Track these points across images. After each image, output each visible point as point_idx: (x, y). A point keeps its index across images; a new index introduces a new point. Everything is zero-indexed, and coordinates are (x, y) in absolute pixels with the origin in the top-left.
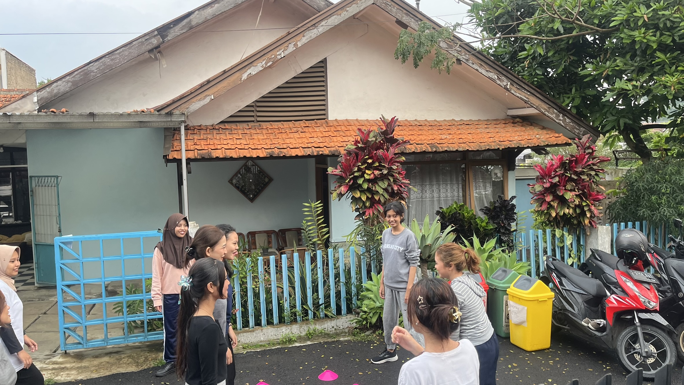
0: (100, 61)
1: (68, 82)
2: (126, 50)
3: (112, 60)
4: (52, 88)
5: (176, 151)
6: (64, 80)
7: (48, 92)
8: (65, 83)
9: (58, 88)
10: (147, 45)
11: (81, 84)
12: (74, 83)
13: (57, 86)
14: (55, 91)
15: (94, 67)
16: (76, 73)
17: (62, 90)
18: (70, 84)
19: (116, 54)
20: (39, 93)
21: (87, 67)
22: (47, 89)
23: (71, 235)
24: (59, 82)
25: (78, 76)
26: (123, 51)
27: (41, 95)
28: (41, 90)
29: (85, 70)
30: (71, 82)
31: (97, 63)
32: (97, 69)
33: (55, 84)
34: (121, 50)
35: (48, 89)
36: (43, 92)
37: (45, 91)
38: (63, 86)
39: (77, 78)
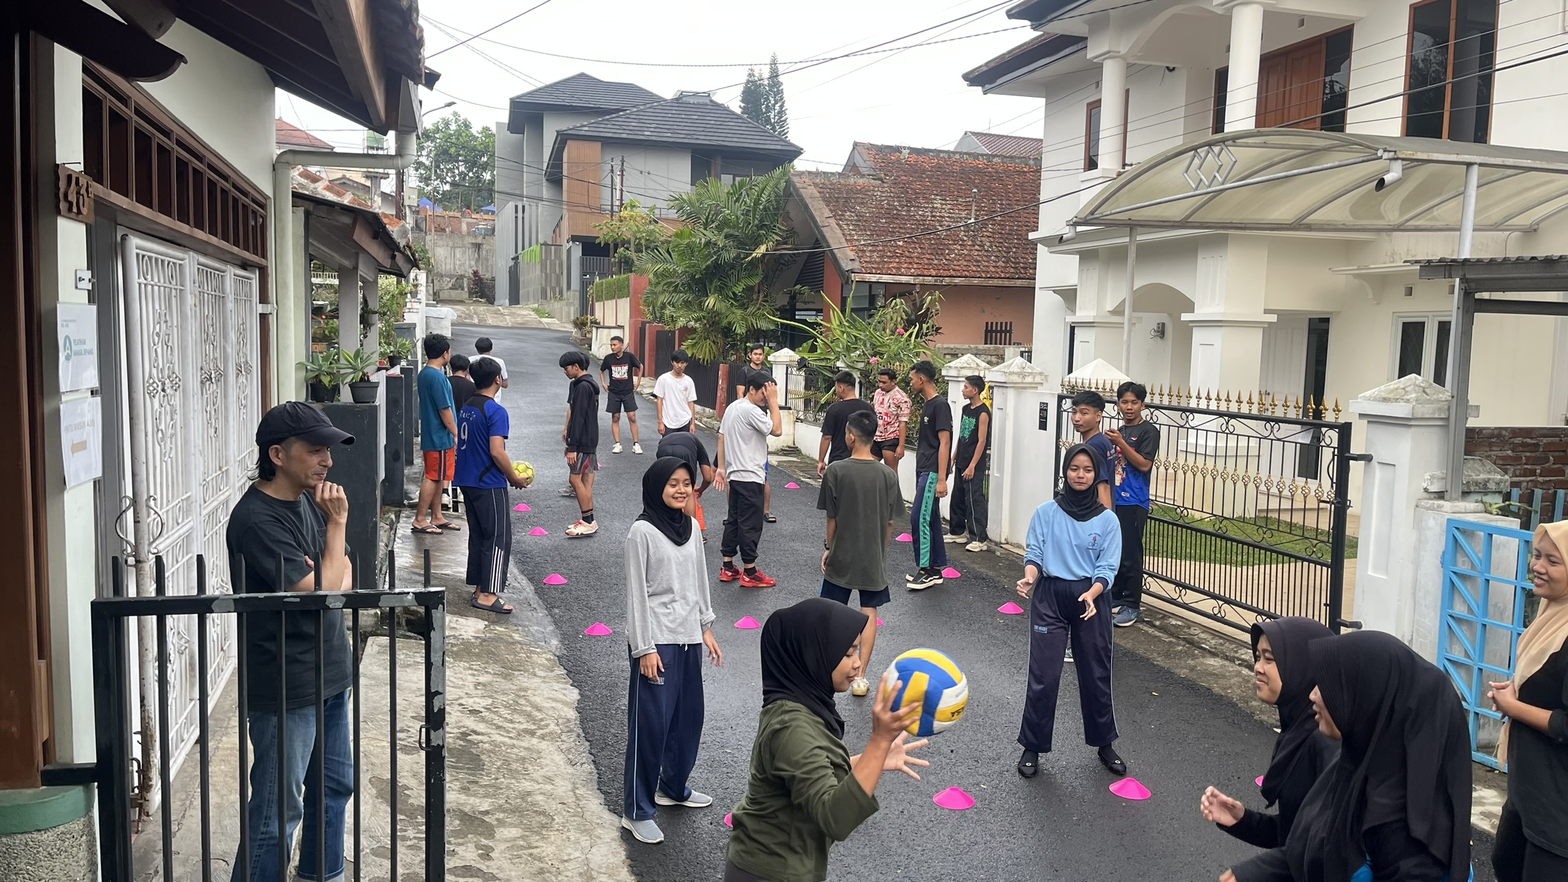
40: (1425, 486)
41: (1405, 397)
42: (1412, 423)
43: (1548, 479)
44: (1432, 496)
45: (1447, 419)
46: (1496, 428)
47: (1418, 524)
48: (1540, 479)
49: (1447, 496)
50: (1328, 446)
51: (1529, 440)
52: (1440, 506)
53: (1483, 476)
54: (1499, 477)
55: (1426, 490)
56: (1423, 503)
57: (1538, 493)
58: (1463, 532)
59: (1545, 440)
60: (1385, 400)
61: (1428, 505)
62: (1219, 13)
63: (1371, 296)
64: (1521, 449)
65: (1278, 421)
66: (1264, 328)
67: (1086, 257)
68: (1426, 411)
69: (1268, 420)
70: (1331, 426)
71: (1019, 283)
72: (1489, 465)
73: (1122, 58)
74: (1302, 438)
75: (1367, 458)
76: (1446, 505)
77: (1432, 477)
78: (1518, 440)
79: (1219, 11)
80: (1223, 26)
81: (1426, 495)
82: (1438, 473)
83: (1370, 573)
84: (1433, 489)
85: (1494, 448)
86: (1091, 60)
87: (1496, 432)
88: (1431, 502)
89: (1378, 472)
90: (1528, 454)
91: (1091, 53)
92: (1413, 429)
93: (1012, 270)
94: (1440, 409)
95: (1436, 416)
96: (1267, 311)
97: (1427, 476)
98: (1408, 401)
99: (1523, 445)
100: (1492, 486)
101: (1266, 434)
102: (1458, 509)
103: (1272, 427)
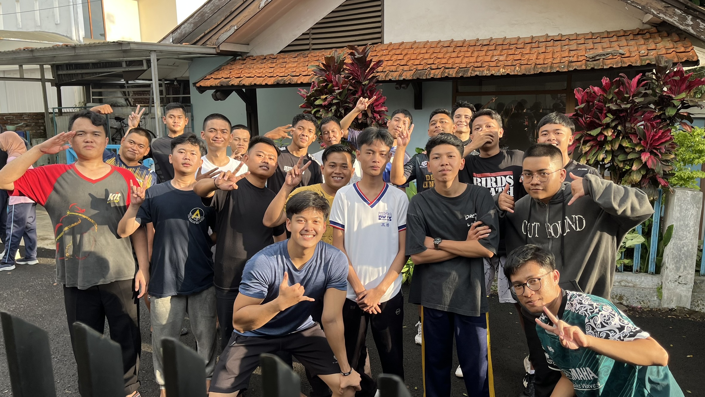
6: (188, 22)
7: (179, 34)
9: (185, 29)
11: (199, 25)
12: (195, 24)
14: (183, 32)
15: (207, 9)
17: (187, 31)
20: (173, 34)
21: (202, 9)
22: (179, 30)
24: (186, 24)
25: (197, 17)
27: (175, 36)
29: (201, 11)
30: (193, 23)
31: (209, 4)
32: (209, 10)
33: (183, 26)
37: (176, 32)
38: (188, 28)
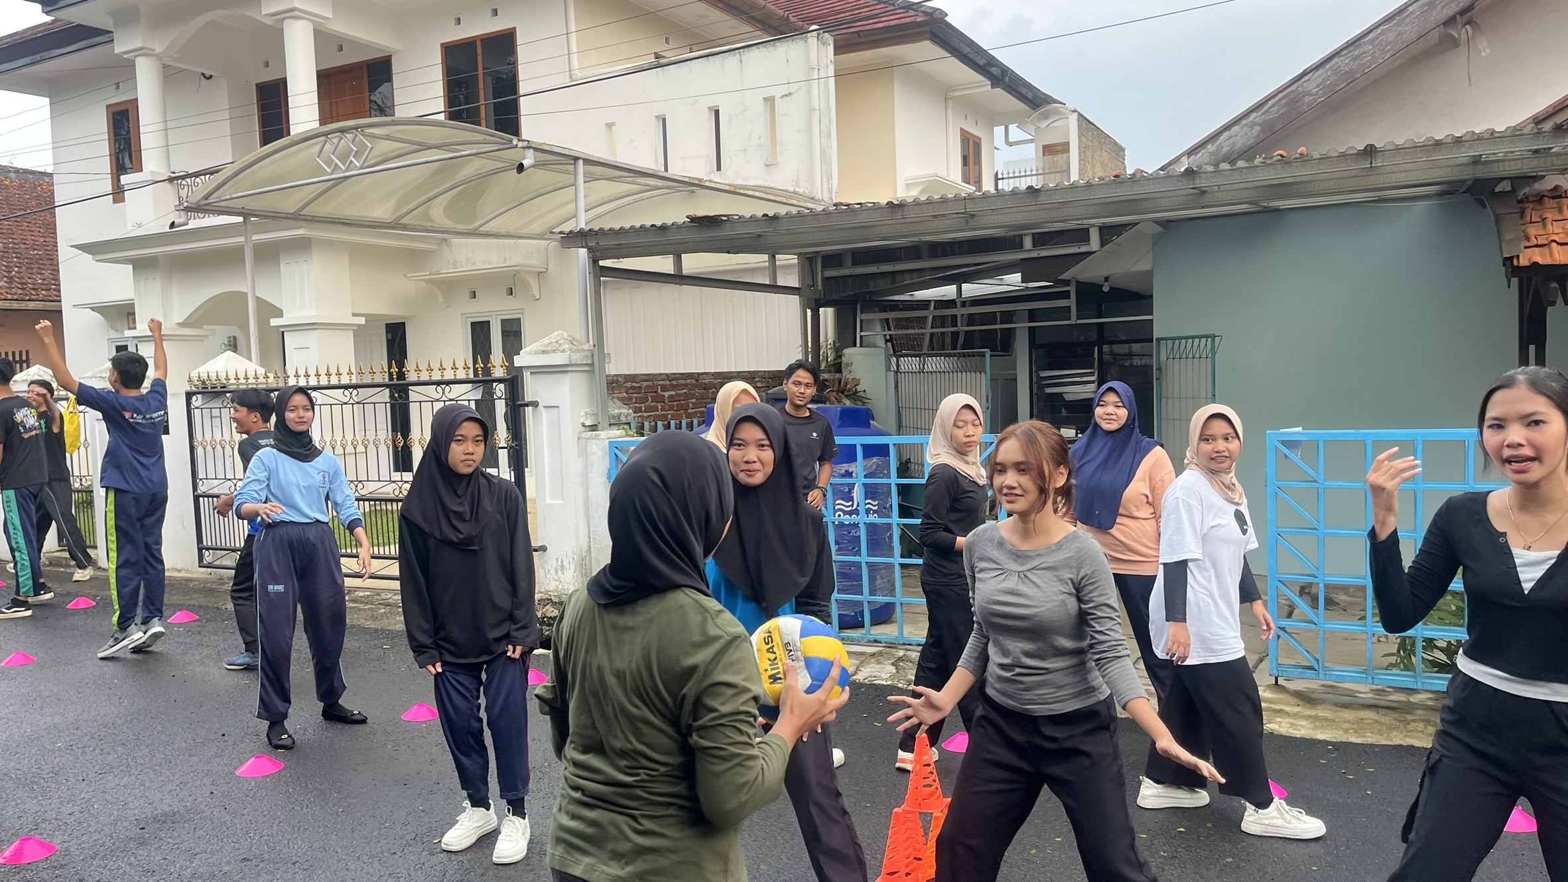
0: (1328, 66)
1: (1254, 124)
2: (1389, 30)
3: (1355, 59)
4: (1219, 142)
5: (1537, 246)
6: (1244, 122)
7: (1211, 154)
8: (1246, 128)
9: (1232, 141)
10: (1443, 7)
11: (1280, 126)
12: (1267, 126)
13: (1230, 137)
14: (1225, 150)
15: (1311, 84)
16: (1271, 103)
17: (1239, 145)
18: (1257, 129)
19: (1365, 43)
20: (1192, 158)
21: (1296, 85)
22: (1209, 146)
23: (1299, 429)
24: (1235, 129)
25: (1276, 108)
26: (1382, 33)
27: (1195, 160)
28: (1197, 151)
29: (1291, 93)
30: (1260, 125)
31: (1321, 71)
32: (1318, 86)
33: (1226, 134)
34: (1379, 31)
35: (1210, 148)
36: (1200, 154)
37: (1204, 151)
38: (1242, 137)
39: (1274, 113)
40: (582, 421)
41: (561, 348)
42: (569, 369)
43: (649, 414)
44: (588, 429)
45: (592, 365)
46: (615, 375)
47: (584, 453)
48: (645, 414)
49: (600, 427)
50: (500, 398)
51: (635, 384)
52: (596, 435)
53: (617, 411)
54: (626, 411)
55: (583, 425)
56: (583, 435)
57: (646, 424)
58: (621, 451)
59: (645, 384)
60: (544, 352)
61: (588, 436)
62: (269, 23)
63: (441, 300)
64: (631, 391)
65: (448, 383)
66: (354, 330)
67: (141, 266)
68: (578, 358)
69: (438, 383)
70: (500, 381)
71: (31, 305)
72: (619, 403)
73: (158, 56)
74: (474, 396)
75: (535, 404)
76: (603, 434)
77: (586, 413)
78: (628, 384)
79: (268, 21)
80: (273, 38)
81: (583, 429)
82: (589, 410)
83: (548, 501)
84: (588, 423)
85: (615, 392)
86: (119, 55)
87: (615, 378)
88: (590, 433)
89: (544, 414)
90: (636, 395)
91: (119, 48)
92: (570, 374)
93: (20, 291)
94: (586, 356)
95: (585, 362)
96: (354, 315)
97: (583, 414)
98: (563, 351)
99: (633, 388)
100: (623, 419)
101: (438, 396)
102: (610, 436)
103: (443, 390)
